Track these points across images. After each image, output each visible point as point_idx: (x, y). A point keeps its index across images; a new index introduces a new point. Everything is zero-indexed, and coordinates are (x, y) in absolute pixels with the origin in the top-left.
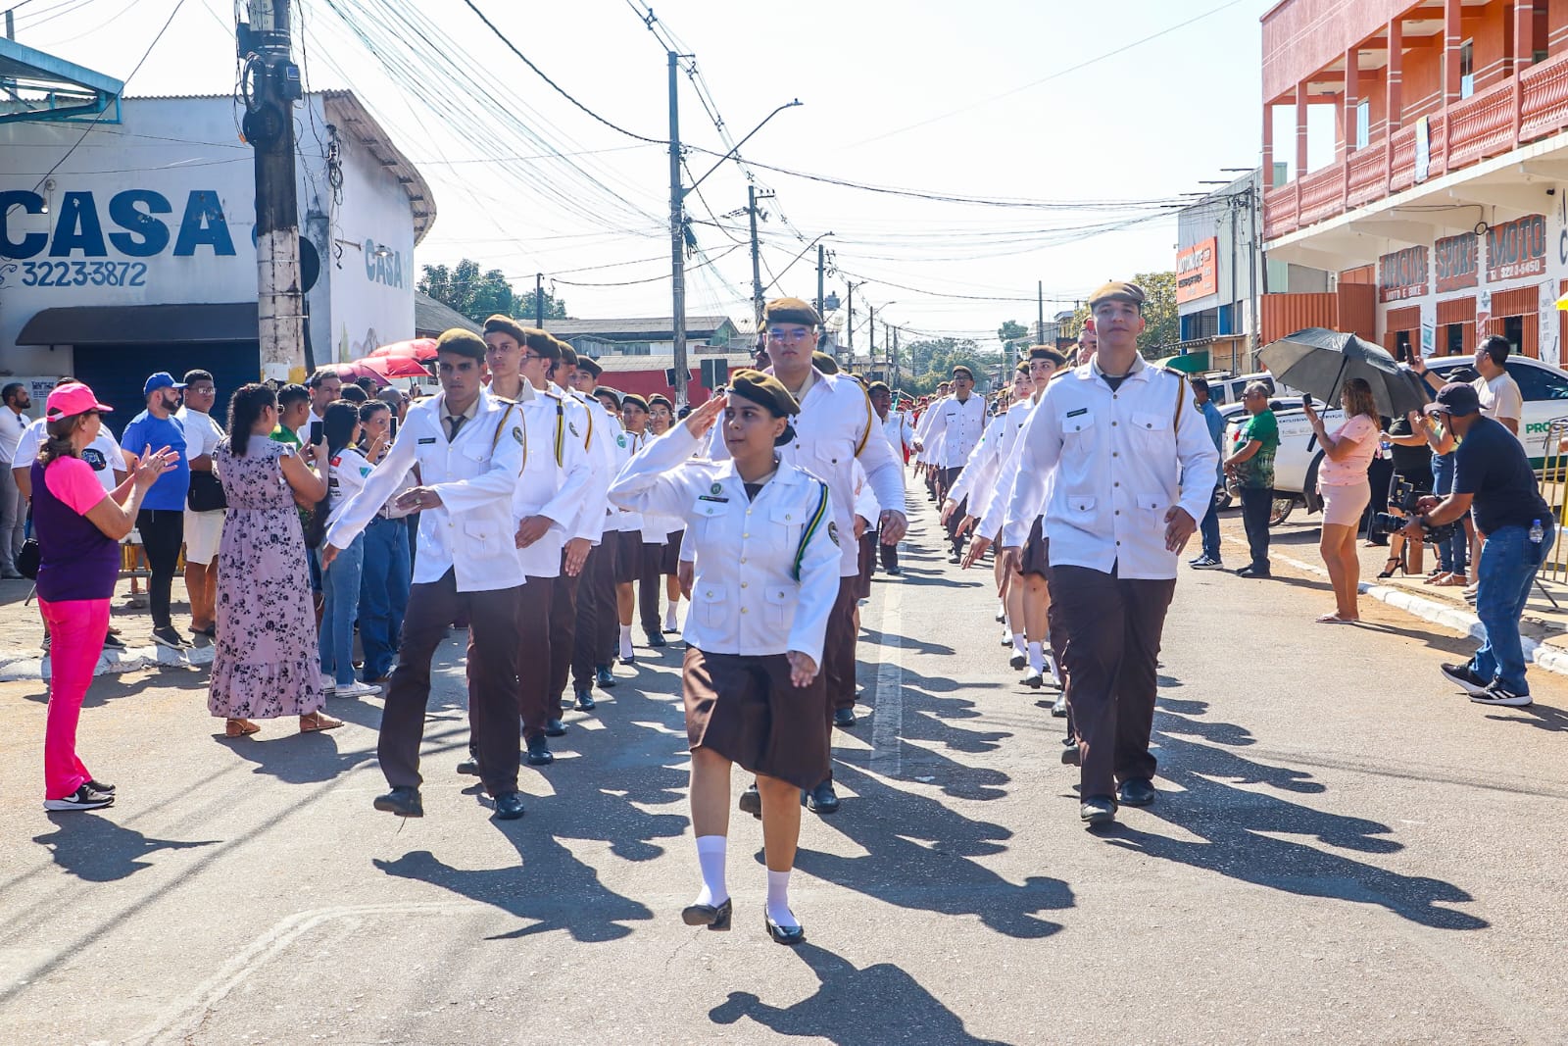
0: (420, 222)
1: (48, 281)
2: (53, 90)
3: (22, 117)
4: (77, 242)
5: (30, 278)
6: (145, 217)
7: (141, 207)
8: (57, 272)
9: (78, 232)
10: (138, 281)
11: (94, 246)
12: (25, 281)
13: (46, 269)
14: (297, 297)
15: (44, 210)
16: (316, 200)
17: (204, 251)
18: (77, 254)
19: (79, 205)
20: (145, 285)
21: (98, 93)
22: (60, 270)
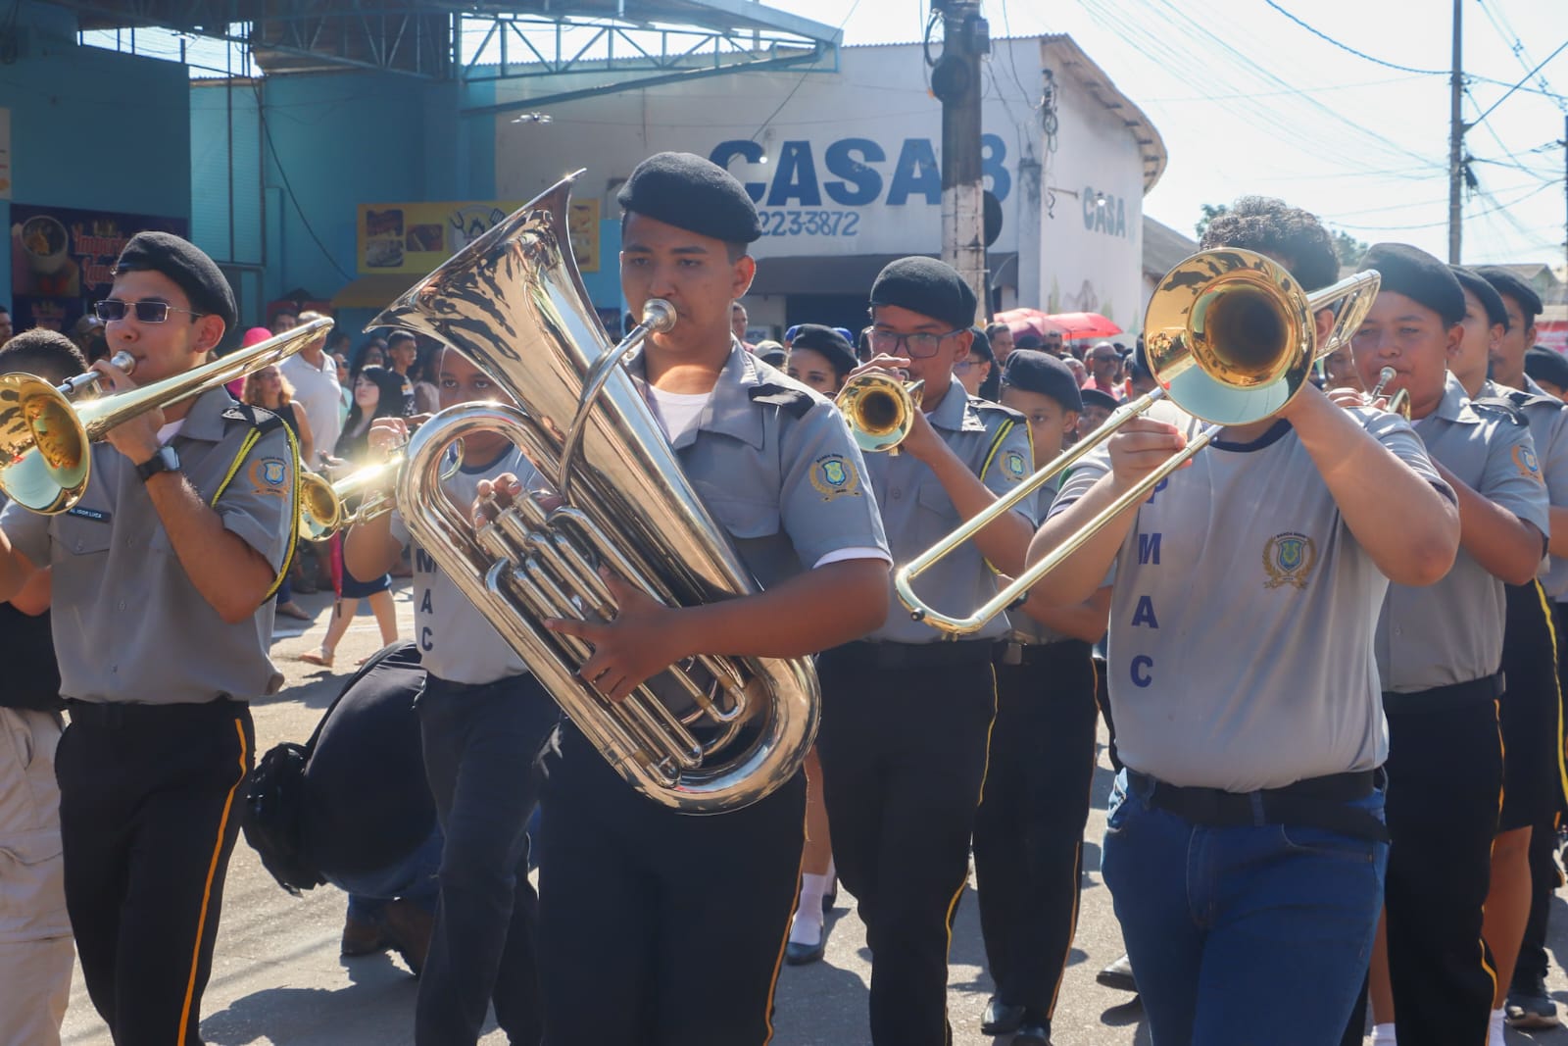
0: (1151, 166)
2: (775, 41)
3: (747, 67)
4: (794, 192)
6: (859, 166)
7: (856, 156)
8: (774, 222)
9: (795, 181)
10: (851, 230)
11: (809, 196)
14: (978, 251)
15: (763, 160)
16: (1030, 147)
17: (916, 200)
18: (793, 203)
19: (796, 154)
20: (858, 235)
21: (818, 42)
22: (777, 220)
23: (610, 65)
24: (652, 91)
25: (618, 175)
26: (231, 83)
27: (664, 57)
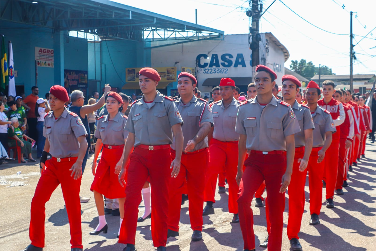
0: (286, 57)
1: (208, 72)
2: (210, 34)
3: (205, 39)
4: (214, 65)
5: (205, 72)
6: (228, 59)
7: (227, 57)
8: (210, 71)
9: (214, 62)
10: (226, 72)
12: (204, 73)
13: (208, 70)
15: (208, 58)
16: (263, 55)
17: (240, 66)
18: (214, 67)
19: (215, 57)
20: (228, 73)
21: (219, 34)
22: (211, 70)
23: (176, 39)
24: (184, 44)
25: (177, 61)
26: (95, 42)
27: (187, 37)
